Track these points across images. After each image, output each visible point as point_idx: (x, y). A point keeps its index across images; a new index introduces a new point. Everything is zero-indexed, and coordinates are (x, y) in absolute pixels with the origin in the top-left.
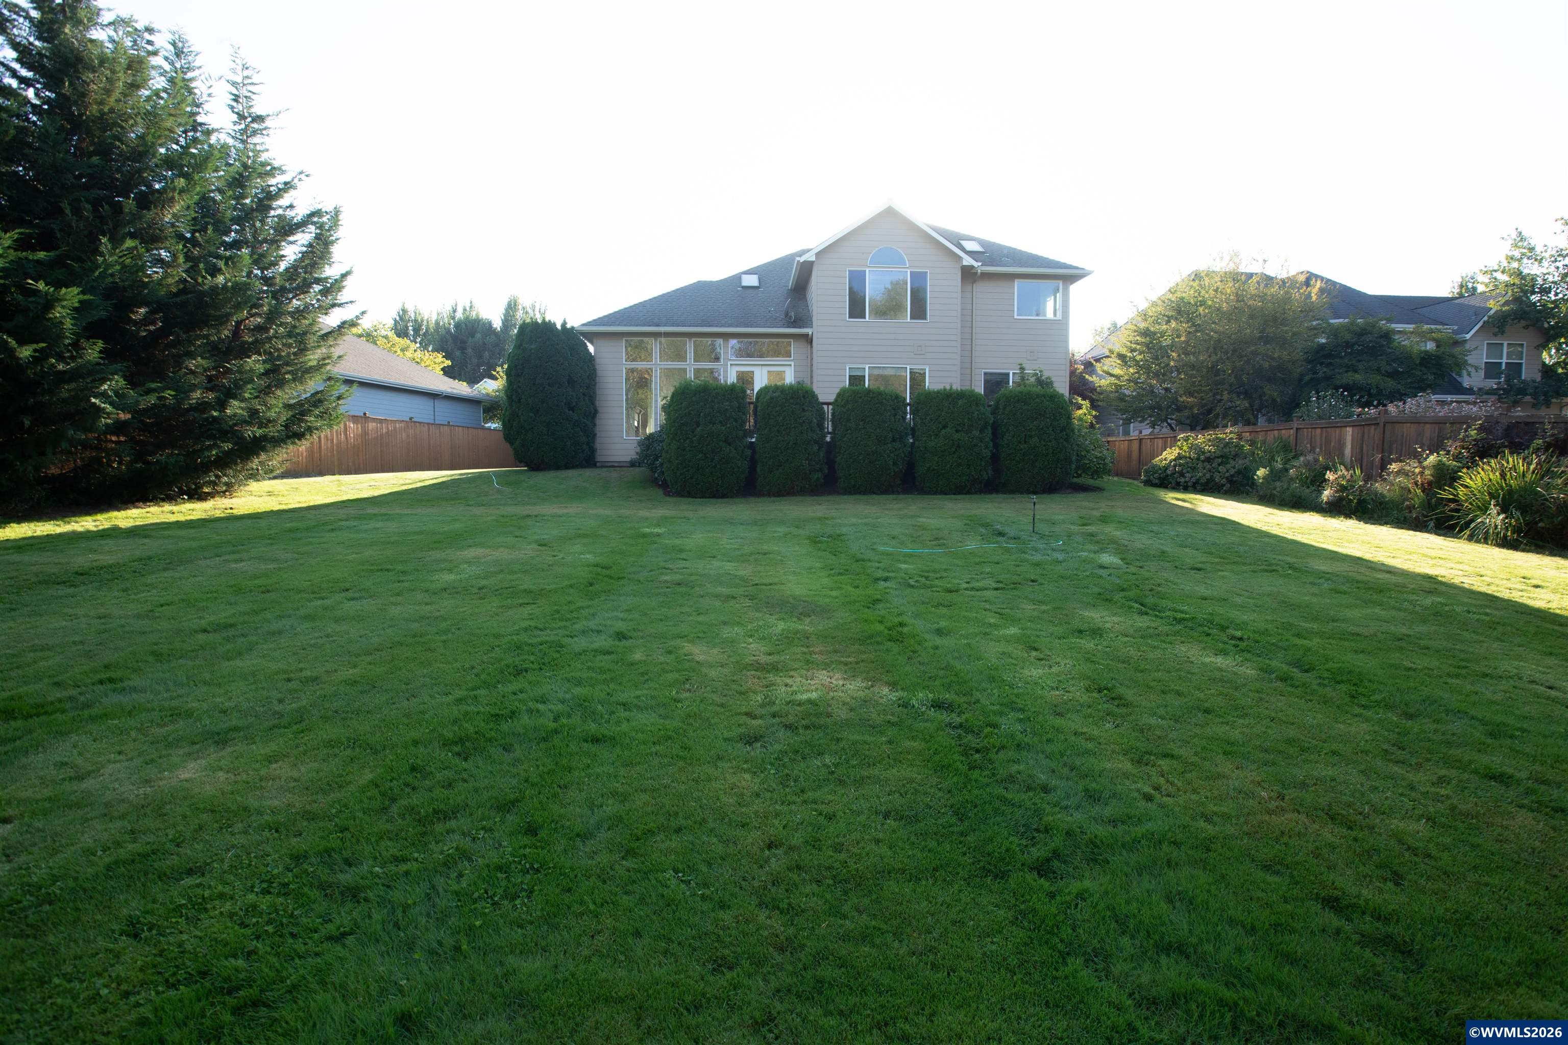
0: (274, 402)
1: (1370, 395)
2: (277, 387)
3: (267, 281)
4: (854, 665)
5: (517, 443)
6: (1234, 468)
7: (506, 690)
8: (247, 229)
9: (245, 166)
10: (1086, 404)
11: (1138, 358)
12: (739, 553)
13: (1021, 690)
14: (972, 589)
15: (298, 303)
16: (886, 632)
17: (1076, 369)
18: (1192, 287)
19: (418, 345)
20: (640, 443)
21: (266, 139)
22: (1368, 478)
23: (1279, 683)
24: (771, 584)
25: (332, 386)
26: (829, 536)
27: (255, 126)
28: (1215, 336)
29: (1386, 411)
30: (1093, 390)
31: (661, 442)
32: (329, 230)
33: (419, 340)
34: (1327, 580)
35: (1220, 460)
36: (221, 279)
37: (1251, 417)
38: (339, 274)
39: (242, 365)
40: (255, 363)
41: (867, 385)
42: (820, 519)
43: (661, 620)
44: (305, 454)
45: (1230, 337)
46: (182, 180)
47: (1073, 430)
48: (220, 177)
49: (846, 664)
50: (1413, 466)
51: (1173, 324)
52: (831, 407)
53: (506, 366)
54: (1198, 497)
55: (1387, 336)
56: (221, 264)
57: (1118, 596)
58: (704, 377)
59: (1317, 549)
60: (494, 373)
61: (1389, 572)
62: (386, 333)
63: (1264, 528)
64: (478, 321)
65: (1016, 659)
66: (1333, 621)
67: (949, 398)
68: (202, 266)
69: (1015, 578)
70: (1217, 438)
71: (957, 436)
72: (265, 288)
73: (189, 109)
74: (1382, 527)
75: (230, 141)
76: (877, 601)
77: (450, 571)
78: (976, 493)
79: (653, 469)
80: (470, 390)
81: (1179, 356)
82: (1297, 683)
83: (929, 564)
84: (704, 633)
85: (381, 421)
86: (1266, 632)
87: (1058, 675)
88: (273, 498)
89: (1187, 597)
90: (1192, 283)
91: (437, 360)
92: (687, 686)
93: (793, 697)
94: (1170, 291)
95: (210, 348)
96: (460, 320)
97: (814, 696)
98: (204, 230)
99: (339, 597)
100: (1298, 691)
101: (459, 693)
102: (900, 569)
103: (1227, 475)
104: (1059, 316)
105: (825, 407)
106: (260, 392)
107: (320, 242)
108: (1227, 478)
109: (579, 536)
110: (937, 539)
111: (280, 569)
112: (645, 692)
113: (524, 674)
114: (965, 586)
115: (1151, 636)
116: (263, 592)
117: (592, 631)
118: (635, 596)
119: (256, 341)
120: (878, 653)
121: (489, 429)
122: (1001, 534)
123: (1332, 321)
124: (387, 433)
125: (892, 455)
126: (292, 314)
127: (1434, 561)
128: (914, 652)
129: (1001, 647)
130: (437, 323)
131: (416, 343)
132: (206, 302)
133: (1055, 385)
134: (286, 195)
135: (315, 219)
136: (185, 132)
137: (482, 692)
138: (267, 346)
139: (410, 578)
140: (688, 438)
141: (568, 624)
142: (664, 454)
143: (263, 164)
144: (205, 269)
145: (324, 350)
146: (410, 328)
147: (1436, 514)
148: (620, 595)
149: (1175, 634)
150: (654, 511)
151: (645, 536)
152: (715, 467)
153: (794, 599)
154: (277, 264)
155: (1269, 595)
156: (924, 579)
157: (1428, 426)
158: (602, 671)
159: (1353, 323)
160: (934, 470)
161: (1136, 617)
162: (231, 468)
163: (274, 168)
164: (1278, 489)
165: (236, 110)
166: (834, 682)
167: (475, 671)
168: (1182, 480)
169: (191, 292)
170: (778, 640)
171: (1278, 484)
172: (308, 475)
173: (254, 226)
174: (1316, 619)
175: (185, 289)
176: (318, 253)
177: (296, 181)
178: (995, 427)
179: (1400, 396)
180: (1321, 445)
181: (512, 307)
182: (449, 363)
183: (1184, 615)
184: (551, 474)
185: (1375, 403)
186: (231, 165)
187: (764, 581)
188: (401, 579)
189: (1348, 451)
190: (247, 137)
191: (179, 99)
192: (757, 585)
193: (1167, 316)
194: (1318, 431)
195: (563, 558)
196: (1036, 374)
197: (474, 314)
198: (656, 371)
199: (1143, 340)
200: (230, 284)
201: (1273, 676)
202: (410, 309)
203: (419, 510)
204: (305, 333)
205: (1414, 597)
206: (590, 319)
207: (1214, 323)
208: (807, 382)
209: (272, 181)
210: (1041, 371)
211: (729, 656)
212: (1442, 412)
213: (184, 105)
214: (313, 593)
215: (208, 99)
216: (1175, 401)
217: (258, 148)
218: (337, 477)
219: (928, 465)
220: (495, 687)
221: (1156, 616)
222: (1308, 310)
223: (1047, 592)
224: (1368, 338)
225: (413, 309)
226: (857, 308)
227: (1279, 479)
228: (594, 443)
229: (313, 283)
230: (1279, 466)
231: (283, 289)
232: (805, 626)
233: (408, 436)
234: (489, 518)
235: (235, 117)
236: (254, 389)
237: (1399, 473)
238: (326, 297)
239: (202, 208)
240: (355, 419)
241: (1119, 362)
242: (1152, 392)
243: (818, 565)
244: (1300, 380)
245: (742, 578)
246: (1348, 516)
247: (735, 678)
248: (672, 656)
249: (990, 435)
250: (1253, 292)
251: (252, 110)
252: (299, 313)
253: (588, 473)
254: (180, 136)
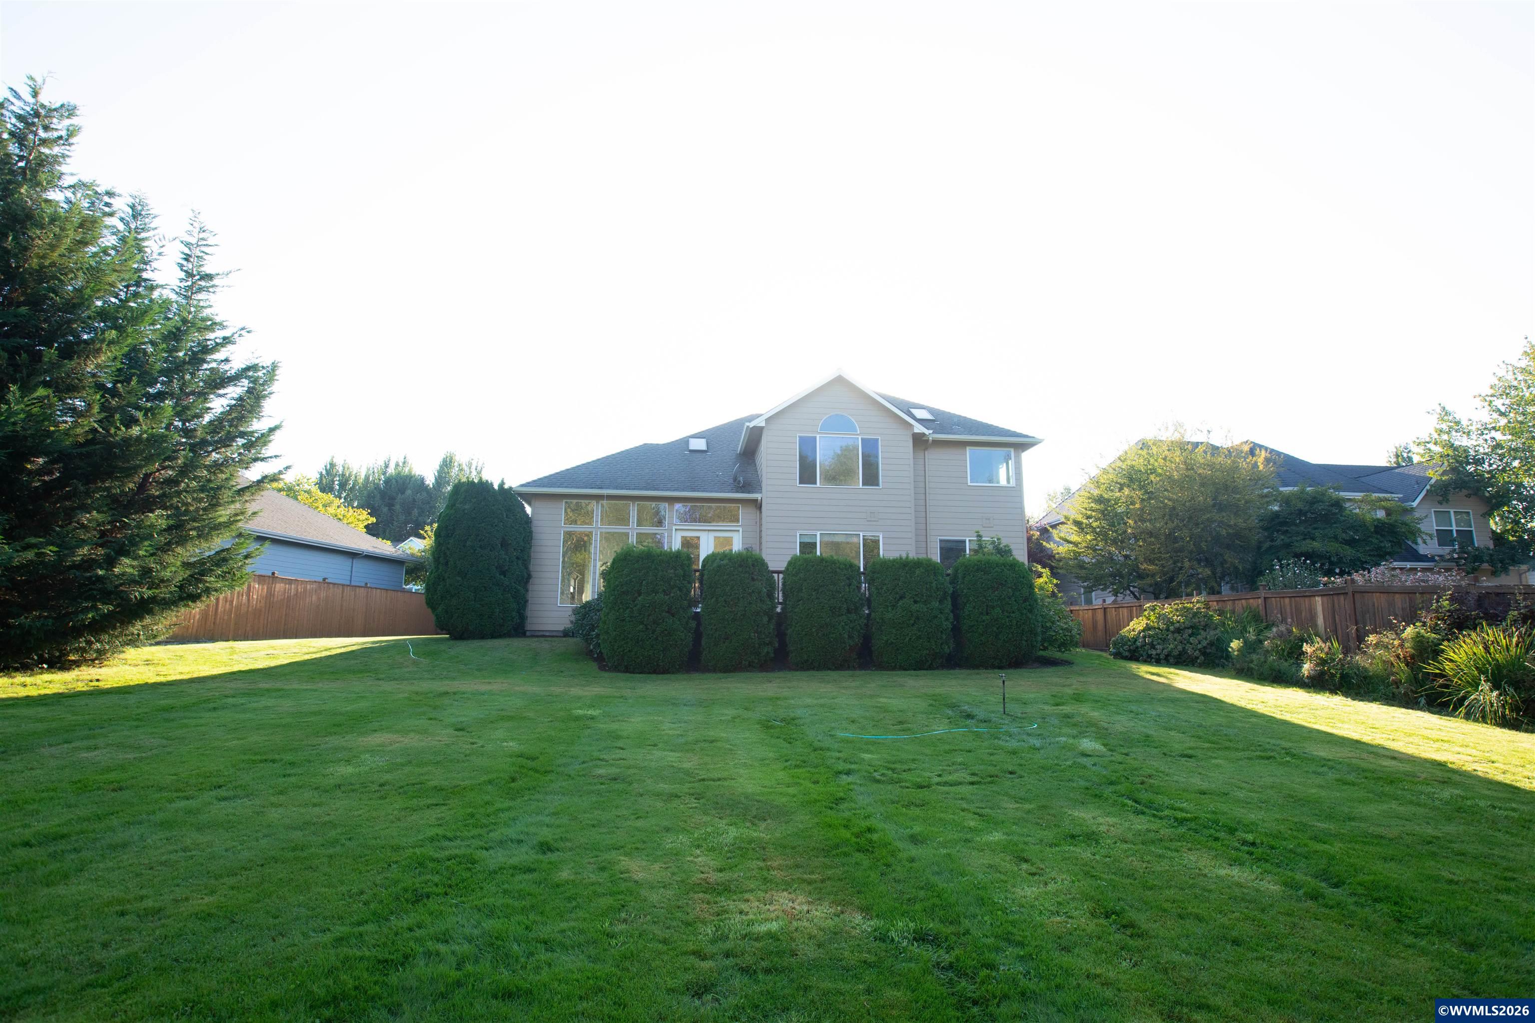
0: (171, 560)
1: (1331, 563)
2: (178, 544)
3: (187, 433)
4: (819, 885)
5: (440, 609)
6: (1206, 639)
7: (400, 924)
8: (175, 381)
9: (184, 321)
10: (1046, 572)
11: (1095, 524)
12: (682, 740)
13: (1017, 917)
14: (946, 784)
15: (218, 456)
16: (854, 839)
17: (1033, 535)
18: (1140, 455)
19: (342, 500)
20: (576, 611)
21: (211, 297)
22: (1346, 651)
23: (1310, 903)
24: (719, 780)
25: (242, 544)
26: (782, 721)
27: (203, 283)
28: (1170, 503)
29: (1353, 581)
30: (1051, 557)
31: (598, 610)
32: (263, 385)
33: (344, 495)
34: (1331, 768)
35: (1190, 631)
36: (135, 431)
37: (1215, 585)
38: (267, 428)
39: (142, 520)
40: (157, 518)
41: (818, 553)
42: (771, 699)
43: (593, 826)
44: (197, 617)
45: (1184, 505)
46: (114, 332)
47: (1036, 601)
48: (155, 330)
49: (810, 883)
50: (1389, 637)
51: (1126, 491)
52: (781, 576)
53: (435, 525)
54: (1172, 670)
55: (1338, 504)
56: (140, 415)
57: (1108, 791)
58: (648, 542)
59: (1311, 731)
60: (422, 532)
61: (1394, 758)
62: (309, 488)
63: (1249, 707)
64: (410, 477)
65: (1005, 874)
66: (1350, 819)
67: (905, 566)
68: (117, 416)
69: (992, 770)
70: (1185, 608)
71: (915, 607)
72: (184, 440)
73: (136, 266)
74: (1371, 704)
75: (173, 297)
76: (839, 801)
77: (348, 762)
78: (937, 668)
79: (587, 639)
80: (394, 550)
81: (1135, 522)
82: (1331, 903)
83: (894, 753)
84: (644, 842)
85: (290, 582)
86: (1277, 836)
87: (1056, 894)
88: (150, 667)
89: (1184, 791)
90: (1140, 452)
91: (361, 517)
92: (623, 915)
93: (749, 929)
94: (1119, 459)
95: (109, 501)
96: (391, 476)
97: (774, 926)
98: (128, 380)
99: (208, 796)
100: (1334, 912)
101: (340, 930)
102: (863, 760)
103: (1200, 646)
104: (1013, 483)
105: (776, 575)
106: (157, 549)
107: (251, 396)
108: (1200, 650)
109: (502, 718)
110: (901, 723)
111: (141, 759)
112: (572, 924)
113: (425, 900)
114: (937, 779)
115: (1153, 842)
116: (114, 790)
117: (512, 841)
118: (563, 794)
119: (164, 495)
120: (846, 868)
121: (410, 591)
122: (969, 716)
123: (1281, 489)
124: (296, 595)
125: (847, 627)
126: (208, 468)
127: (1438, 745)
128: (888, 865)
129: (986, 859)
130: (367, 477)
131: (340, 498)
132: (115, 453)
133: (1014, 553)
134: (222, 349)
135: (251, 373)
136: (127, 287)
137: (370, 927)
138: (175, 500)
139: (299, 771)
140: (627, 608)
141: (482, 831)
142: (601, 624)
143: (204, 320)
144: (121, 420)
145: (238, 505)
146: (336, 483)
147: (1426, 690)
148: (546, 793)
149: (1181, 838)
150: (587, 688)
151: (577, 718)
152: (657, 639)
153: (747, 797)
154: (202, 417)
155: (1272, 787)
156: (890, 772)
157: (1397, 596)
158: (521, 895)
159: (1303, 491)
160: (892, 643)
161: (1132, 817)
162: (107, 633)
163: (215, 323)
164: (1255, 663)
165: (185, 268)
166: (797, 907)
167: (364, 897)
168: (1154, 652)
169: (98, 443)
170: (730, 852)
171: (1254, 657)
172: (197, 640)
173: (183, 378)
174: (1330, 817)
175: (93, 437)
176: (248, 406)
177: (236, 336)
178: (955, 597)
179: (1361, 565)
180: (1292, 615)
181: (447, 464)
182: (374, 520)
183: (1184, 815)
184: (476, 644)
185: (1337, 571)
186: (169, 319)
187: (711, 776)
188: (288, 772)
189: (1320, 621)
190: (192, 293)
191: (127, 256)
192: (703, 780)
193: (1120, 484)
194: (1287, 600)
195: (482, 746)
196: (993, 542)
197: (406, 471)
198: (596, 534)
199: (1098, 507)
200: (145, 436)
201: (1301, 892)
202: (339, 462)
203: (320, 685)
204: (219, 488)
205: (1430, 789)
206: (530, 480)
207: (1166, 490)
208: (756, 548)
209: (211, 336)
210: (998, 539)
211: (673, 874)
212: (1409, 580)
213: (130, 263)
214: (176, 791)
215: (158, 257)
216: (1135, 568)
217: (202, 304)
218: (231, 644)
219: (885, 638)
220: (387, 920)
221: (1154, 816)
222: (1257, 479)
223: (1029, 787)
224: (1320, 507)
225: (342, 463)
226: (807, 474)
227: (1254, 651)
228: (524, 610)
229: (237, 437)
230: (1252, 636)
231: (204, 443)
232: (760, 832)
233: (319, 599)
234: (401, 696)
235: (183, 275)
236: (151, 545)
237: (1377, 646)
238: (249, 451)
239: (131, 359)
240: (261, 578)
241: (1075, 528)
242: (1112, 559)
243: (771, 755)
244: (1259, 548)
245: (687, 773)
246: (1333, 691)
247: (680, 903)
248: (606, 875)
249: (950, 606)
250: (1202, 461)
251: (202, 269)
252: (217, 466)
253: (517, 643)
254: (121, 290)
